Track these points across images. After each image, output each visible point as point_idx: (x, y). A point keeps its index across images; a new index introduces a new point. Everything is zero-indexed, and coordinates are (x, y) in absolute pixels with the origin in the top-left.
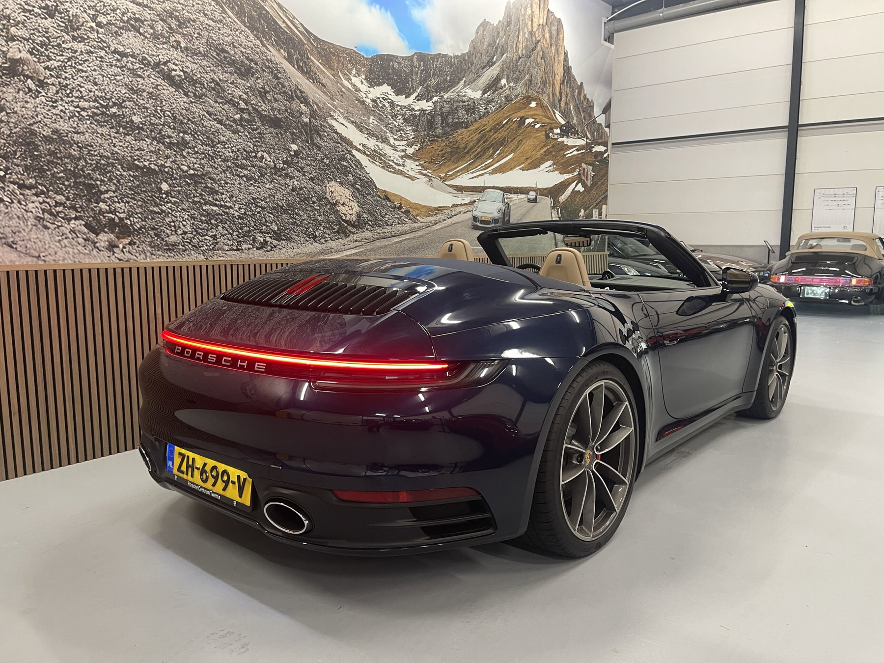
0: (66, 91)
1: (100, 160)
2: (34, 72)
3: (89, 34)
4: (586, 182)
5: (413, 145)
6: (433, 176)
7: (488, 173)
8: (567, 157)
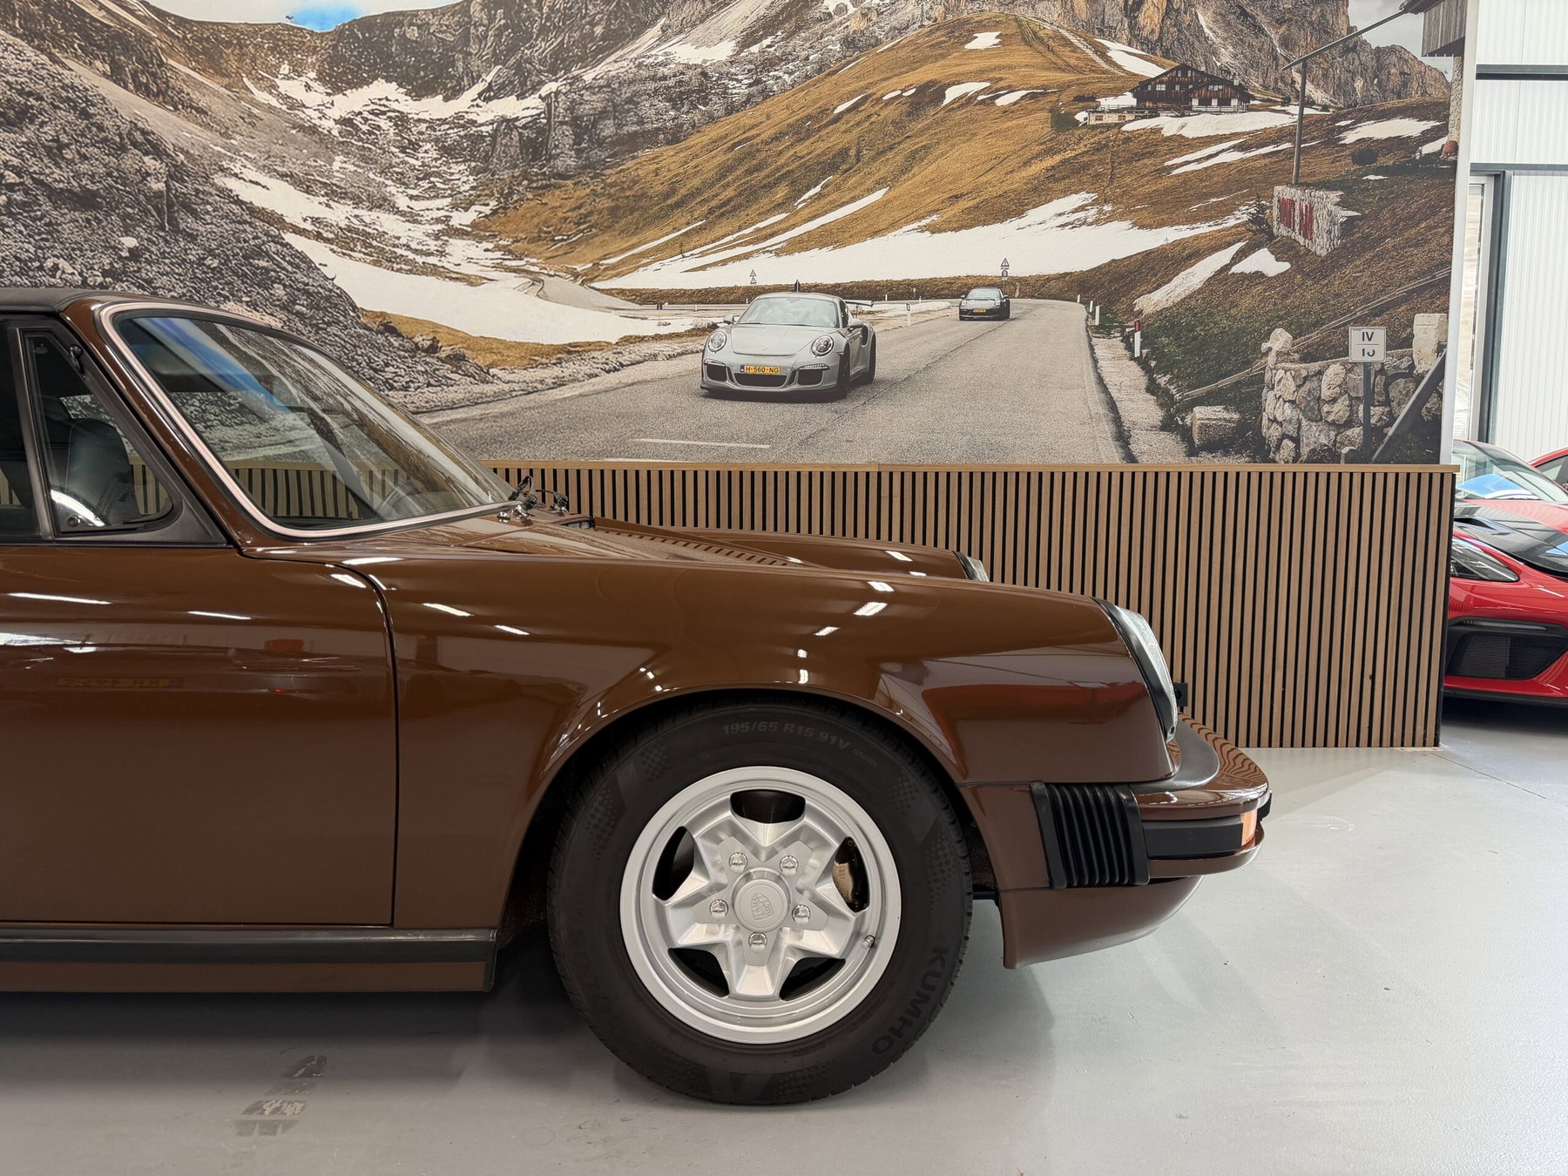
4: (1302, 244)
5: (472, 203)
6: (545, 272)
7: (771, 252)
8: (1179, 175)
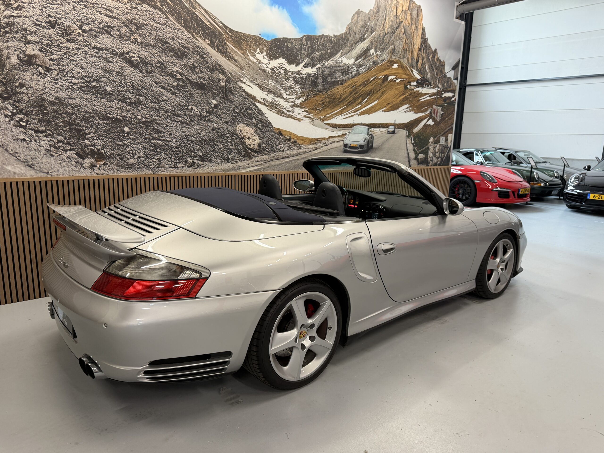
0: (63, 73)
1: (85, 114)
2: (42, 62)
3: (78, 37)
4: (436, 118)
5: (300, 98)
6: (315, 118)
7: (357, 115)
8: (421, 102)
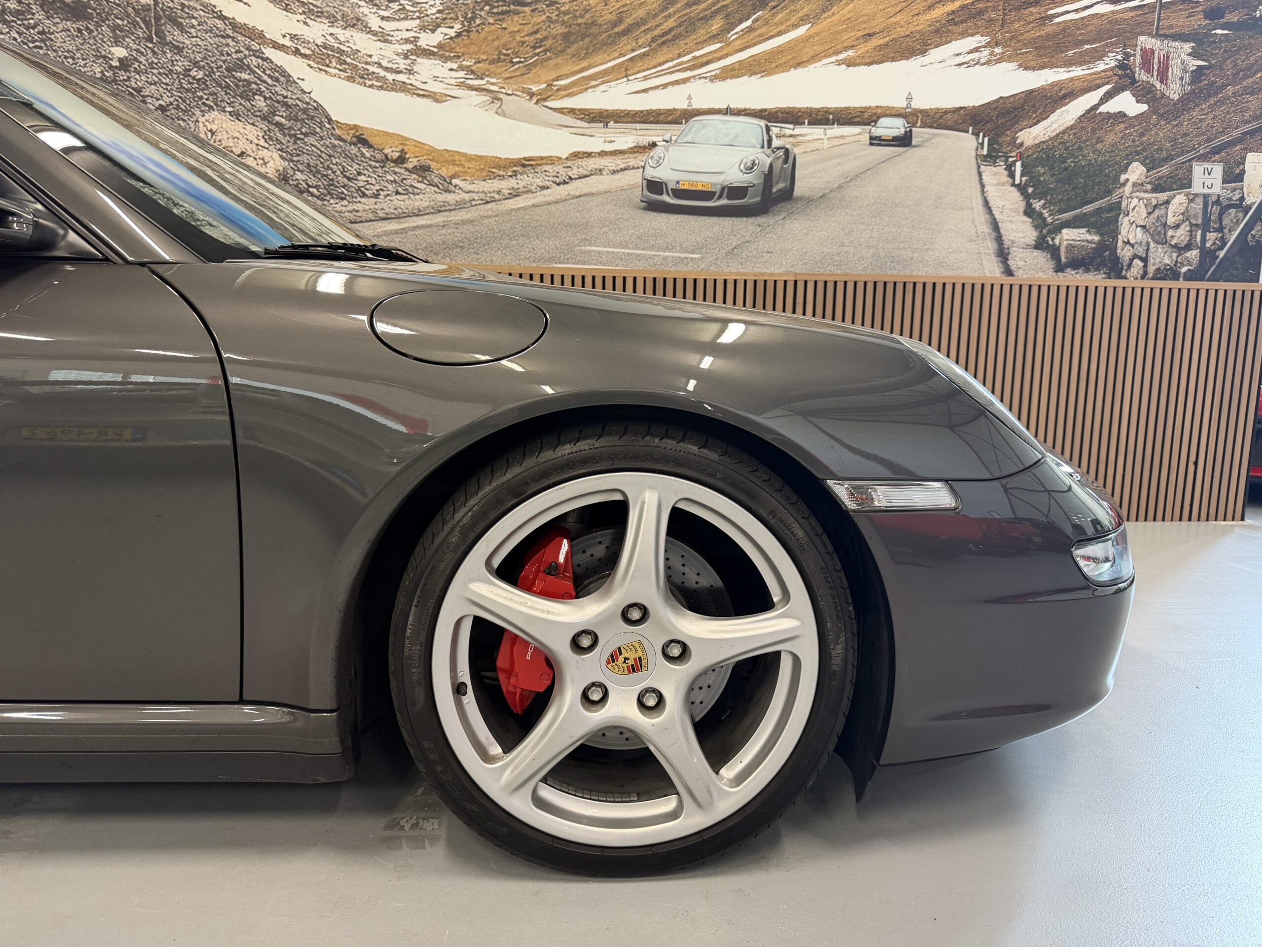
4: (1158, 88)
5: (440, 26)
6: (504, 91)
7: (706, 78)
8: (1059, 23)
